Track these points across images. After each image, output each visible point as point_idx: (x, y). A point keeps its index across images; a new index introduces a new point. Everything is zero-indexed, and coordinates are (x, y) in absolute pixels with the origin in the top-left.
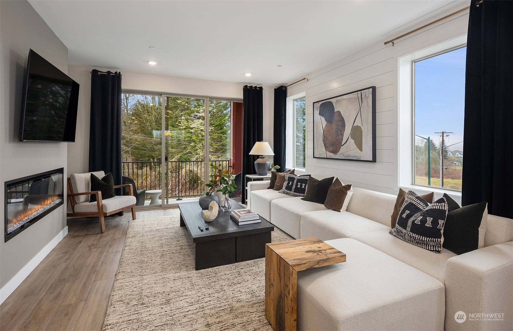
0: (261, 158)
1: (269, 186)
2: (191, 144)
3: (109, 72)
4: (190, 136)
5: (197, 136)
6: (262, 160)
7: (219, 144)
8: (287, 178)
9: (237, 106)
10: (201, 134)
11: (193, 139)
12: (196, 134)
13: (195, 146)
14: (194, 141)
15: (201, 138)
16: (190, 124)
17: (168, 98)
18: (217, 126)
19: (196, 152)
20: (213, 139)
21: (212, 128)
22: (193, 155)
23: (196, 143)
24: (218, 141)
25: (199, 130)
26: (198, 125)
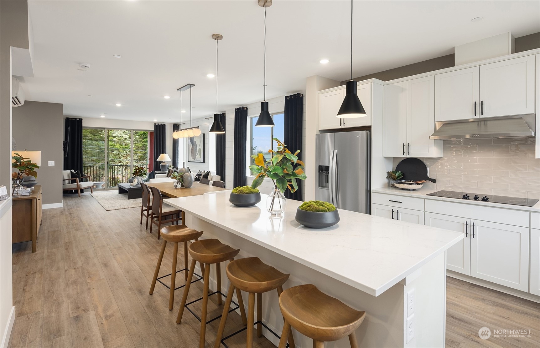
0: (164, 162)
1: (166, 176)
2: (113, 152)
3: (76, 119)
4: (112, 145)
5: (121, 144)
6: (164, 163)
7: (144, 152)
8: (173, 171)
9: (151, 133)
10: (124, 142)
11: (117, 147)
12: (119, 142)
13: (118, 154)
14: (117, 150)
15: (125, 146)
16: (112, 133)
17: (108, 130)
18: (141, 135)
19: (120, 159)
20: (137, 147)
21: (137, 137)
22: (116, 163)
23: (119, 151)
24: (143, 149)
25: (123, 138)
26: (121, 134)
